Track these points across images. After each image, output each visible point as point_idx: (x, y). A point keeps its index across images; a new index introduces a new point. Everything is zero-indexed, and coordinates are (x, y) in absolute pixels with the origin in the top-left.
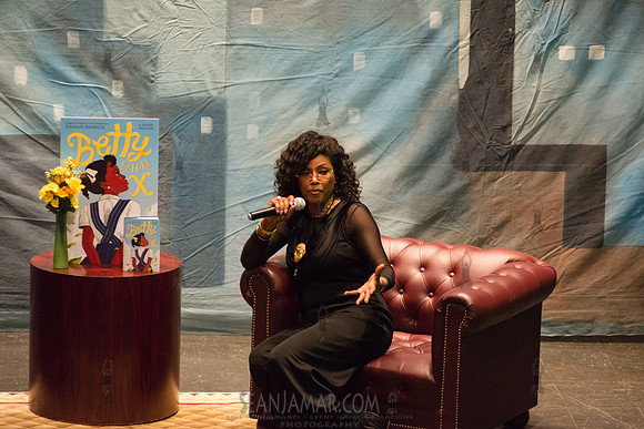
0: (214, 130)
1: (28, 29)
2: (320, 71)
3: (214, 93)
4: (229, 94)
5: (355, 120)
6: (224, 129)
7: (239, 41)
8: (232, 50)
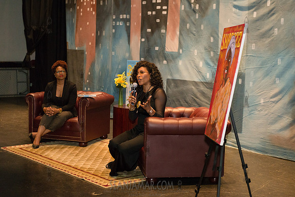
0: (242, 83)
1: (203, 51)
2: (269, 65)
3: (242, 71)
4: (246, 72)
5: (278, 82)
6: (244, 83)
7: (249, 55)
8: (247, 57)
